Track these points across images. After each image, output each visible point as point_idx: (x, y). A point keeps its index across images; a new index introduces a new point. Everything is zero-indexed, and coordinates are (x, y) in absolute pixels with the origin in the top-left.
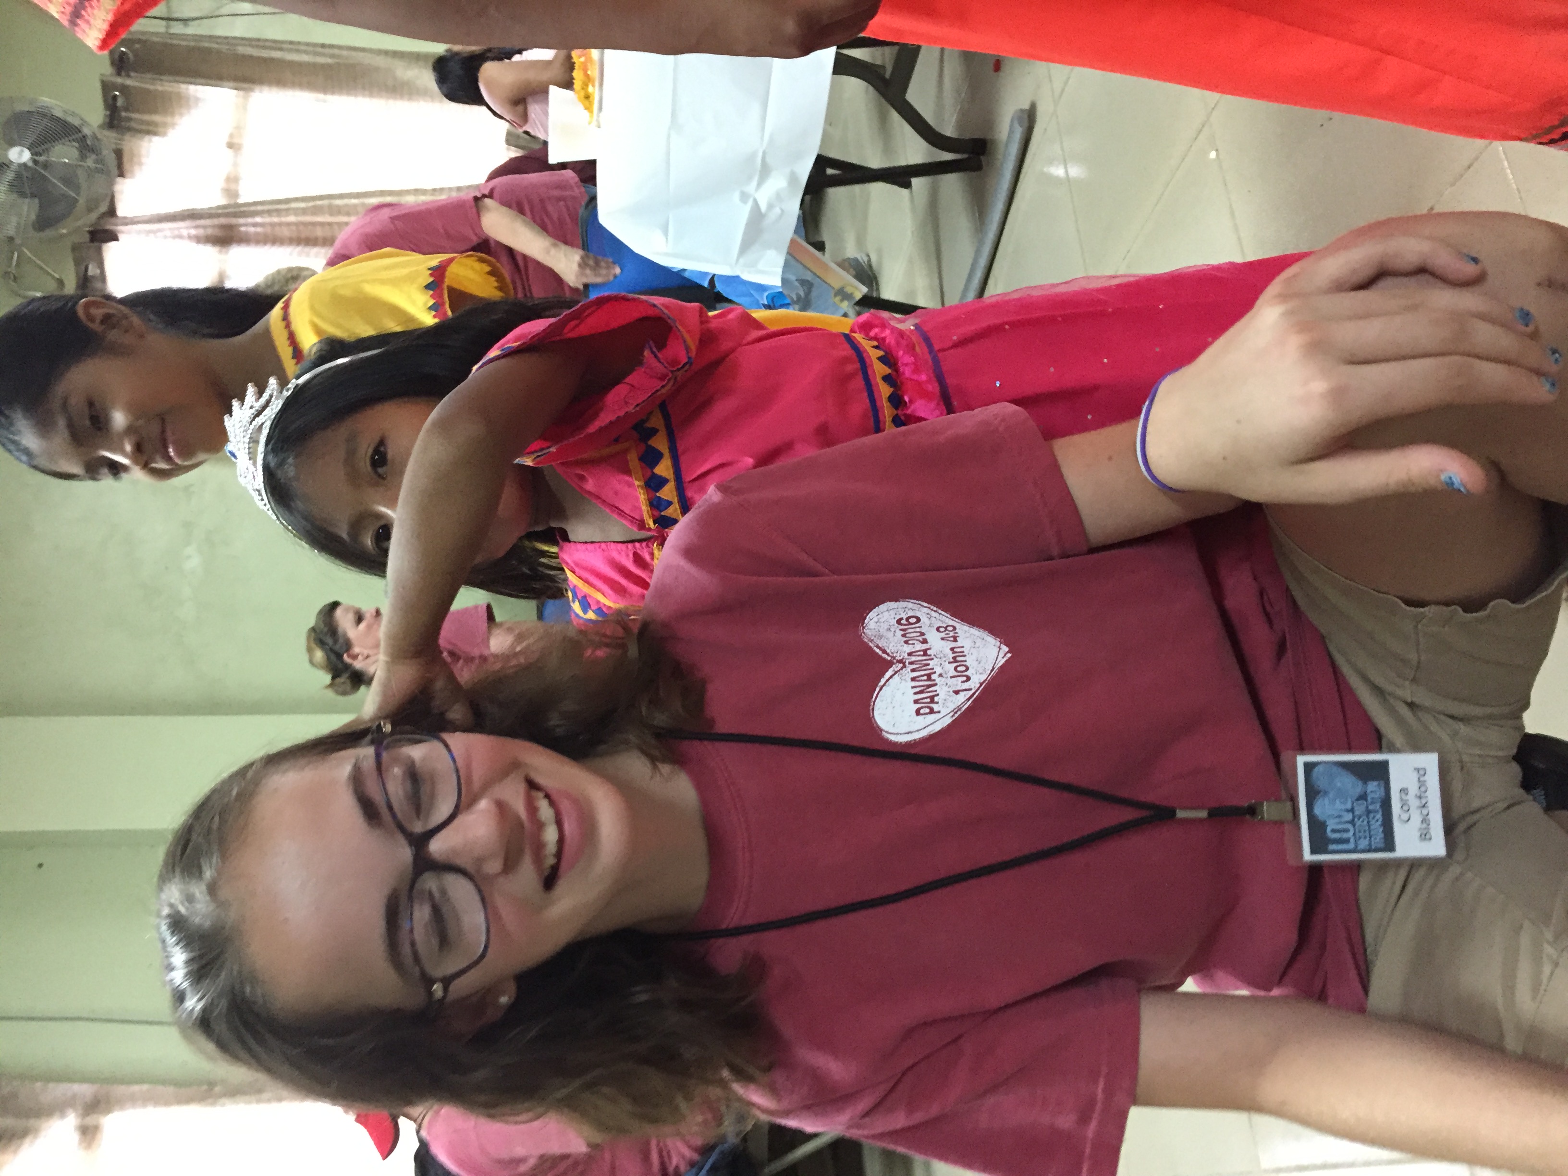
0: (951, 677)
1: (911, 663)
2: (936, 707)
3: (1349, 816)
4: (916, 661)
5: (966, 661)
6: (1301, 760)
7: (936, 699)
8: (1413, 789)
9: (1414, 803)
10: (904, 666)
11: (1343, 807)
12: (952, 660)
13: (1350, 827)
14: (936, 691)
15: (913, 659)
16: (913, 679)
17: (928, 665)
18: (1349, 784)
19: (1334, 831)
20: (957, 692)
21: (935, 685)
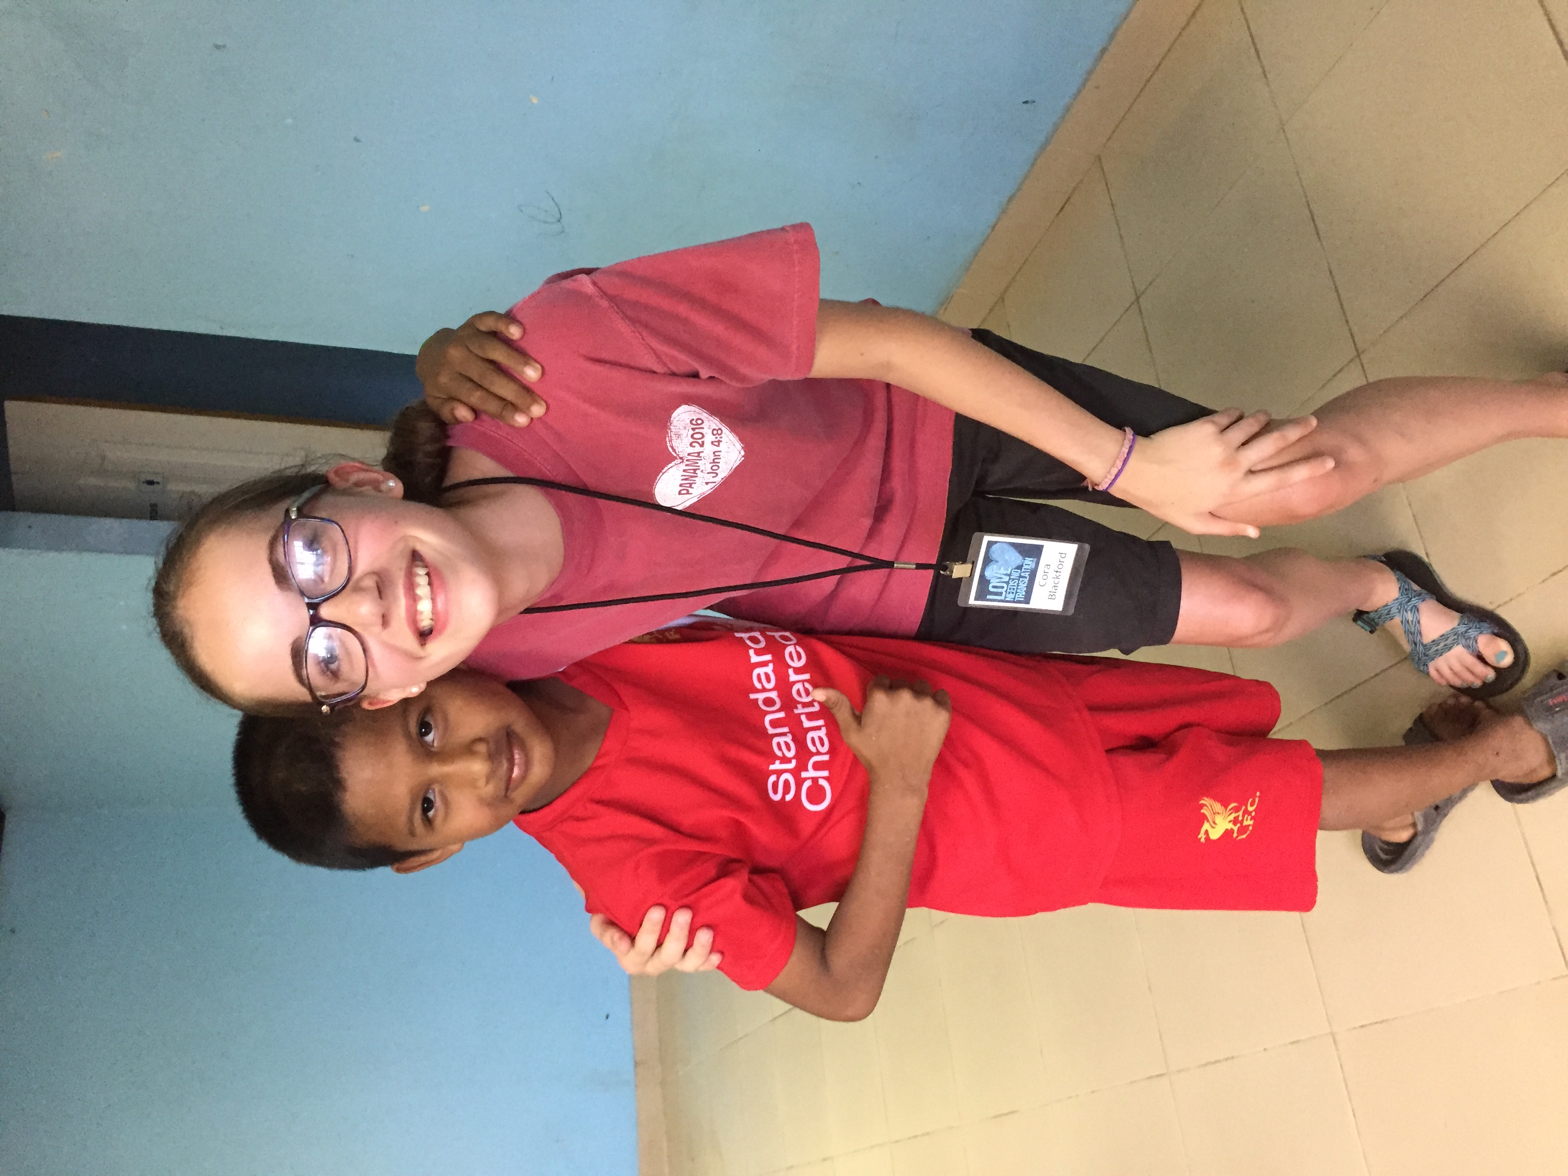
0: (708, 473)
1: (687, 460)
2: (691, 490)
3: (1006, 579)
4: (691, 460)
5: (719, 463)
6: (987, 538)
7: (693, 485)
8: (1054, 567)
9: (1052, 574)
10: (683, 462)
11: (1005, 572)
12: (712, 461)
13: (1005, 585)
14: (695, 481)
15: (690, 458)
16: (684, 471)
17: (697, 463)
18: (1015, 558)
19: (994, 587)
20: (707, 483)
21: (697, 477)
